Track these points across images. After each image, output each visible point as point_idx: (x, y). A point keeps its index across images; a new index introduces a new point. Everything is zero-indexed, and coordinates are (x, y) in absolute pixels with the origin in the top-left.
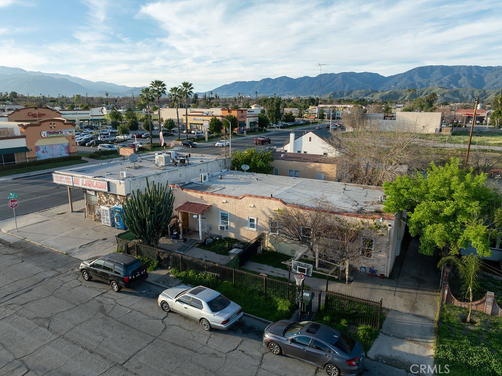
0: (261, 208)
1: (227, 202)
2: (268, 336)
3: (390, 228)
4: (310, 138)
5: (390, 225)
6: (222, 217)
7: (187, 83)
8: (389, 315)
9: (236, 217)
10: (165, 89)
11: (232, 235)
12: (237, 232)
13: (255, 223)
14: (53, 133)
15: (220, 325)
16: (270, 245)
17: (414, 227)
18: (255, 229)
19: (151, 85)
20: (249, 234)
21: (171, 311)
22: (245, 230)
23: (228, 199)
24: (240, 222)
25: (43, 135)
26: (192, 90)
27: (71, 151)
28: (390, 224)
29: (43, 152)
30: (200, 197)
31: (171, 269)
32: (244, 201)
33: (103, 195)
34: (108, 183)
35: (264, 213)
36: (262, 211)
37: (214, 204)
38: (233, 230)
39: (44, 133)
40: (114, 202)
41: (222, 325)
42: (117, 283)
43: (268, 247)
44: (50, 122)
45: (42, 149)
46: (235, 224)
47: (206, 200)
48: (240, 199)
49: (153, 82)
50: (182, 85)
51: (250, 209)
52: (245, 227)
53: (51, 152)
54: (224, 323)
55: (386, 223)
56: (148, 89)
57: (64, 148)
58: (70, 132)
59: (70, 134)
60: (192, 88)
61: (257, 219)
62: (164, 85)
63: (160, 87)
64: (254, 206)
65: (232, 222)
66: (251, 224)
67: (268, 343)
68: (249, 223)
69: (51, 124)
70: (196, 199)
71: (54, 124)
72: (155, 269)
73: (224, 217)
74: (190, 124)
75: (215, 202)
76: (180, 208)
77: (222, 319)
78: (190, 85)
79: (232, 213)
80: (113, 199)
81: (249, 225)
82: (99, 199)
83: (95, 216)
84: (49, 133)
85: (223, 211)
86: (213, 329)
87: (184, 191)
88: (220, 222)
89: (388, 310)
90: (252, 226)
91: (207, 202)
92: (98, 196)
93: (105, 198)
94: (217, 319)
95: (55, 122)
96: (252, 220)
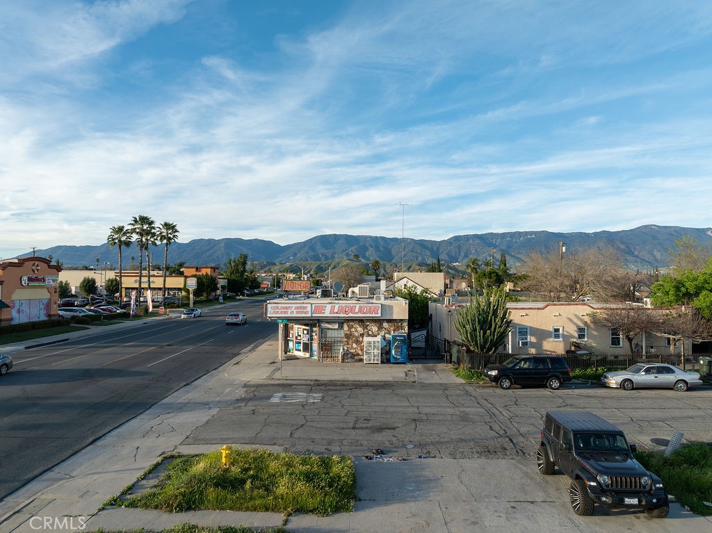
0: (567, 316)
1: (527, 315)
6: (519, 332)
9: (537, 329)
11: (533, 351)
12: (538, 346)
13: (561, 332)
14: (35, 280)
18: (561, 339)
19: (133, 222)
20: (554, 346)
22: (548, 342)
23: (527, 311)
24: (542, 335)
25: (23, 283)
26: (176, 234)
27: (52, 313)
28: (688, 311)
29: (18, 311)
32: (547, 310)
34: (381, 305)
35: (570, 320)
38: (533, 345)
39: (25, 280)
40: (376, 333)
44: (33, 262)
45: (17, 306)
46: (536, 338)
48: (543, 309)
49: (135, 218)
50: (163, 227)
51: (555, 318)
52: (549, 339)
53: (28, 312)
56: (123, 228)
57: (43, 306)
58: (54, 281)
61: (563, 327)
64: (559, 315)
65: (533, 336)
66: (555, 335)
68: (553, 333)
69: (34, 265)
73: (523, 332)
78: (175, 226)
79: (532, 326)
82: (348, 332)
83: (343, 356)
84: (30, 279)
85: (520, 325)
92: (345, 329)
95: (39, 263)
96: (557, 330)
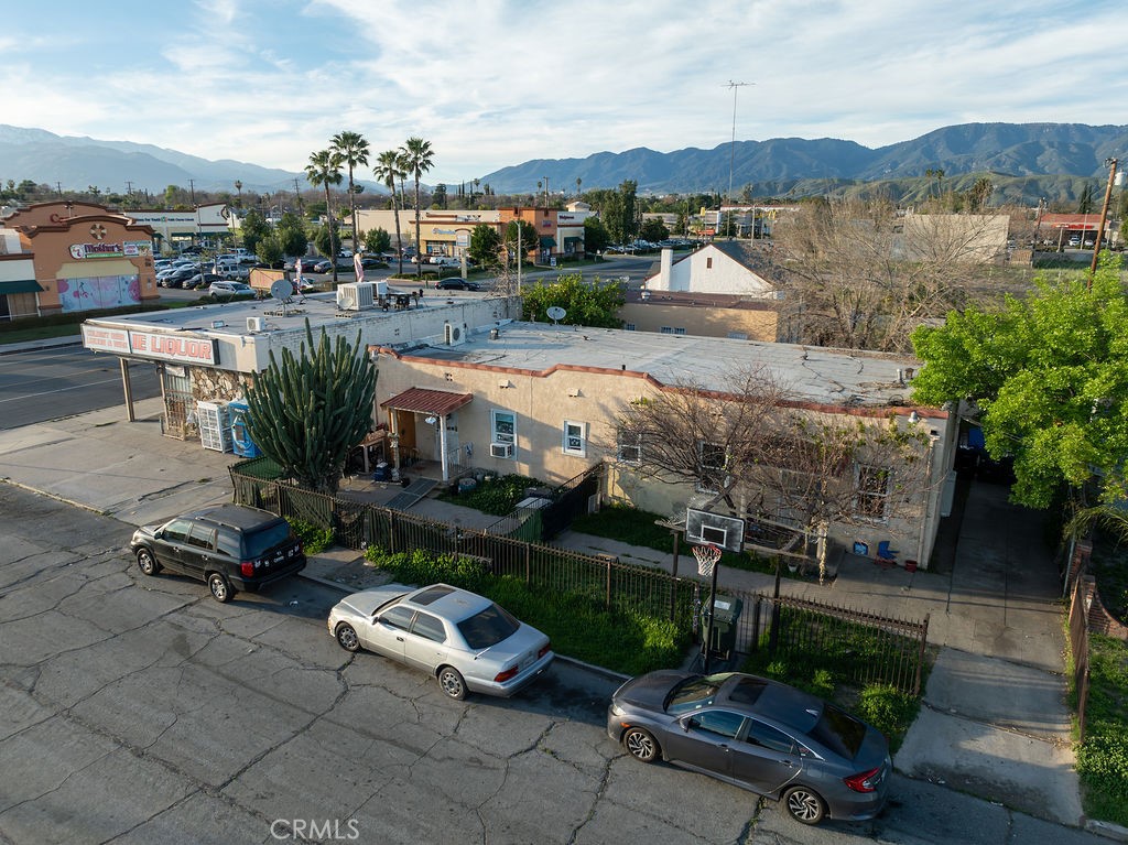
0: (597, 398)
1: (510, 385)
2: (621, 713)
3: (934, 438)
4: (710, 261)
5: (934, 433)
6: (499, 423)
7: (419, 142)
8: (940, 662)
9: (532, 422)
10: (366, 152)
11: (524, 470)
12: (536, 459)
13: (583, 436)
14: (100, 249)
15: (491, 683)
16: (619, 491)
17: (1000, 434)
18: (581, 453)
19: (334, 144)
20: (566, 466)
21: (361, 650)
22: (557, 454)
23: (513, 378)
24: (544, 436)
25: (75, 255)
26: (430, 158)
27: (145, 295)
28: (934, 428)
29: (76, 294)
30: (442, 376)
31: (366, 547)
32: (554, 380)
33: (204, 376)
34: (216, 342)
35: (605, 409)
36: (598, 404)
37: (480, 392)
38: (525, 457)
39: (78, 250)
40: (230, 393)
41: (498, 685)
42: (224, 580)
43: (614, 497)
44: (92, 224)
45: (73, 288)
46: (531, 441)
47: (458, 382)
48: (545, 376)
49: (338, 137)
50: (406, 146)
51: (571, 402)
52: (557, 449)
53: (97, 294)
54: (501, 678)
55: (925, 426)
56: (327, 154)
57: (126, 287)
58: (142, 248)
59: (141, 254)
60: (430, 153)
61: (588, 425)
62: (363, 144)
63: (354, 149)
64: (580, 394)
65: (524, 436)
66: (571, 440)
67: (624, 731)
68: (567, 436)
69: (94, 227)
70: (434, 379)
71: (102, 228)
72: (327, 548)
73: (505, 425)
74: (428, 242)
75: (482, 387)
76: (393, 401)
77: (497, 667)
78: (426, 146)
79: (523, 412)
80: (229, 385)
81: (567, 442)
82: (196, 386)
83: (186, 429)
84: (89, 248)
85: (500, 407)
86: (473, 695)
87: (404, 362)
88: (494, 437)
89: (936, 647)
90: (575, 444)
91: (462, 387)
92: (192, 379)
93: (208, 382)
94: (483, 668)
95: (103, 224)
96: (573, 430)
